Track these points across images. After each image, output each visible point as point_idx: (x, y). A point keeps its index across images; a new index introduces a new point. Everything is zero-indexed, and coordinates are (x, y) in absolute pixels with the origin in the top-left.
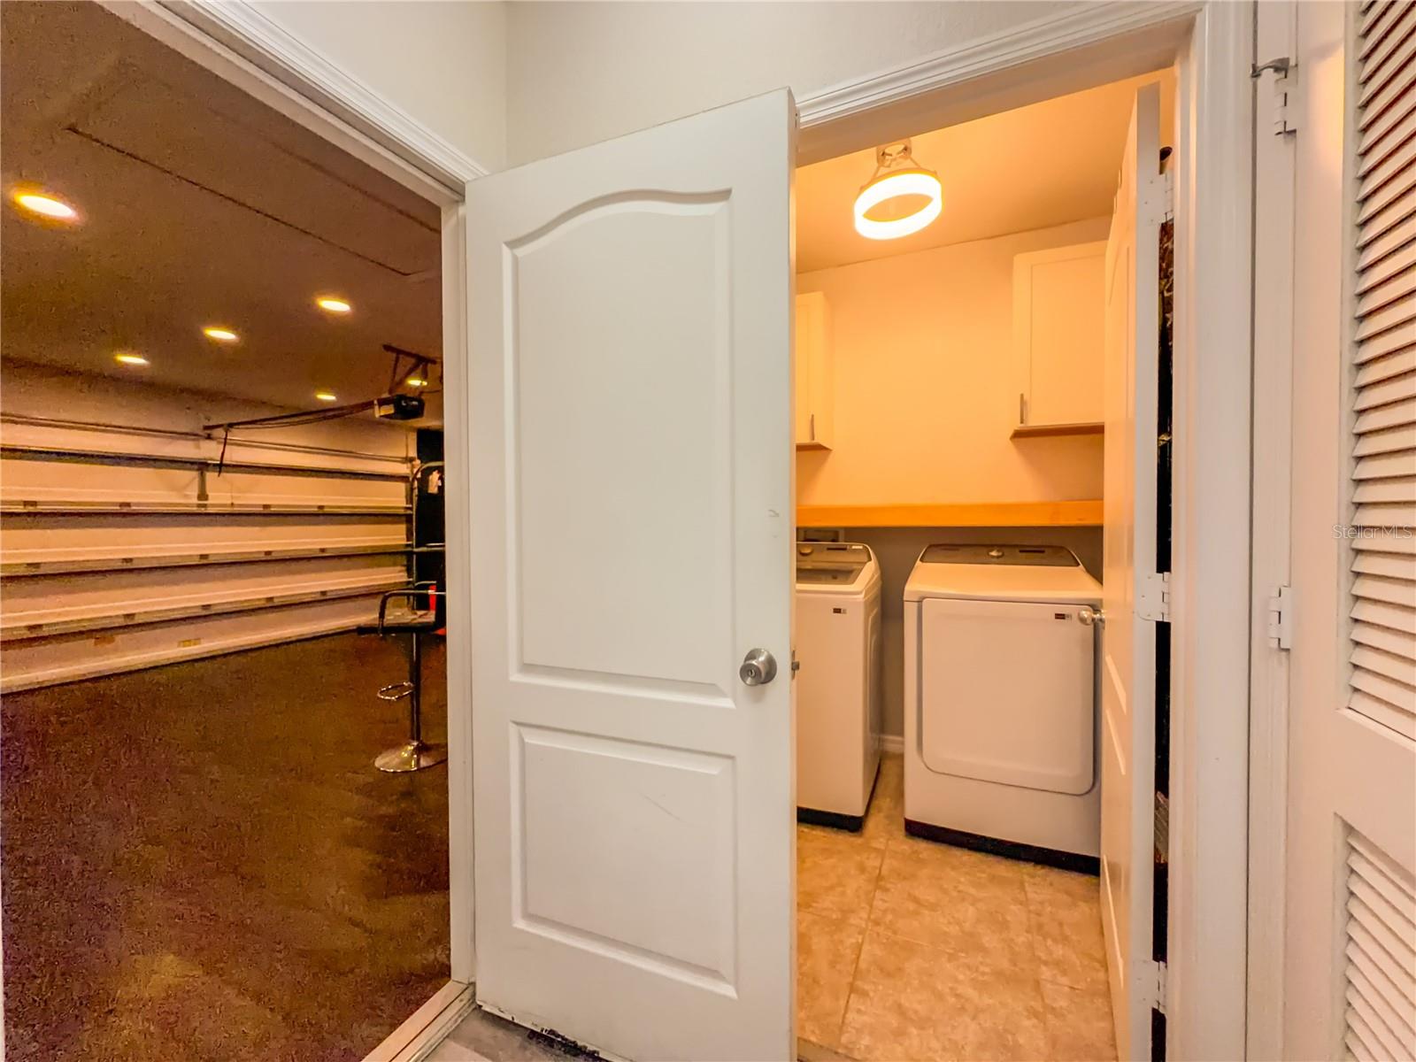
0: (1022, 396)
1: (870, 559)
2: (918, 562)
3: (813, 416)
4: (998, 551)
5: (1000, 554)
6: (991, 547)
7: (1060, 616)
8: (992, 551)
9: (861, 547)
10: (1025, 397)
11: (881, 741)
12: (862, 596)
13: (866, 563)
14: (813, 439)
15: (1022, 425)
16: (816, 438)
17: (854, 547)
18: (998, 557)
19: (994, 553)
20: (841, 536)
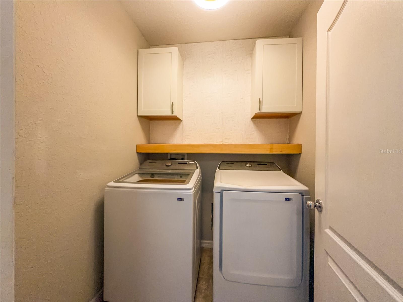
0: (260, 99)
1: (197, 168)
2: (218, 169)
3: (172, 102)
4: (250, 164)
5: (250, 166)
6: (247, 162)
7: (287, 199)
8: (247, 164)
9: (193, 162)
10: (261, 100)
11: (201, 243)
12: (192, 190)
13: (195, 170)
14: (173, 113)
15: (259, 111)
16: (174, 113)
17: (190, 162)
18: (249, 167)
19: (248, 165)
20: (186, 157)
